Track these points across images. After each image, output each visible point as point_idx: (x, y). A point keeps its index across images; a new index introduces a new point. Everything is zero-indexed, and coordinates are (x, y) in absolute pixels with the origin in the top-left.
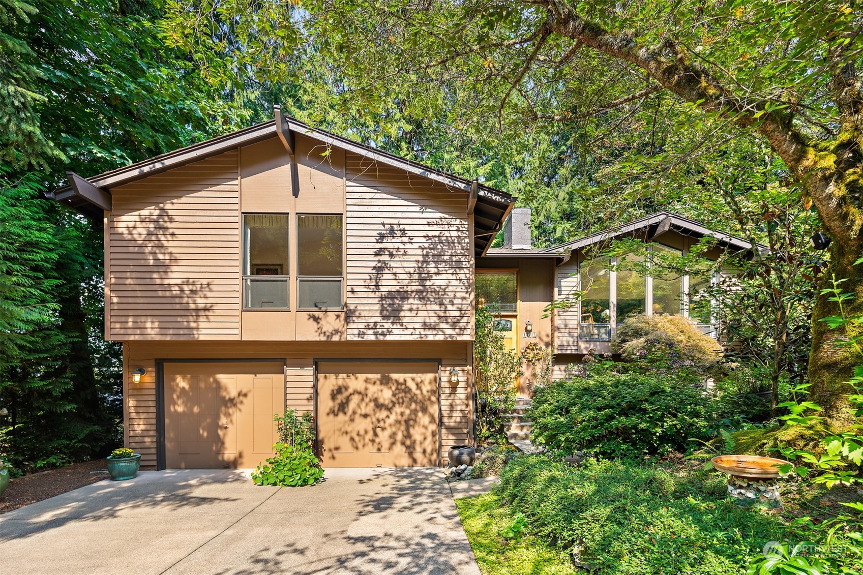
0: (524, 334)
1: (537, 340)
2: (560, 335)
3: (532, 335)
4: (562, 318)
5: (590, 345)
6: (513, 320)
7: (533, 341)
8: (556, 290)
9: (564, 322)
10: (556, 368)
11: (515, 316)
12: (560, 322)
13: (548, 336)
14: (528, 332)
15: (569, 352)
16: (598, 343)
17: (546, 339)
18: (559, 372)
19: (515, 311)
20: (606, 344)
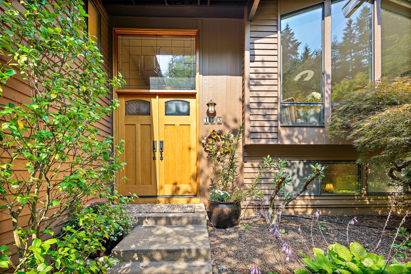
0: (205, 119)
1: (221, 127)
2: (252, 118)
3: (217, 120)
4: (254, 94)
5: (294, 132)
6: (192, 101)
7: (217, 128)
8: (247, 54)
9: (256, 100)
10: (248, 164)
11: (193, 96)
12: (252, 100)
13: (236, 121)
14: (211, 116)
15: (263, 142)
16: (305, 129)
17: (233, 125)
18: (251, 170)
19: (194, 88)
20: (316, 130)
